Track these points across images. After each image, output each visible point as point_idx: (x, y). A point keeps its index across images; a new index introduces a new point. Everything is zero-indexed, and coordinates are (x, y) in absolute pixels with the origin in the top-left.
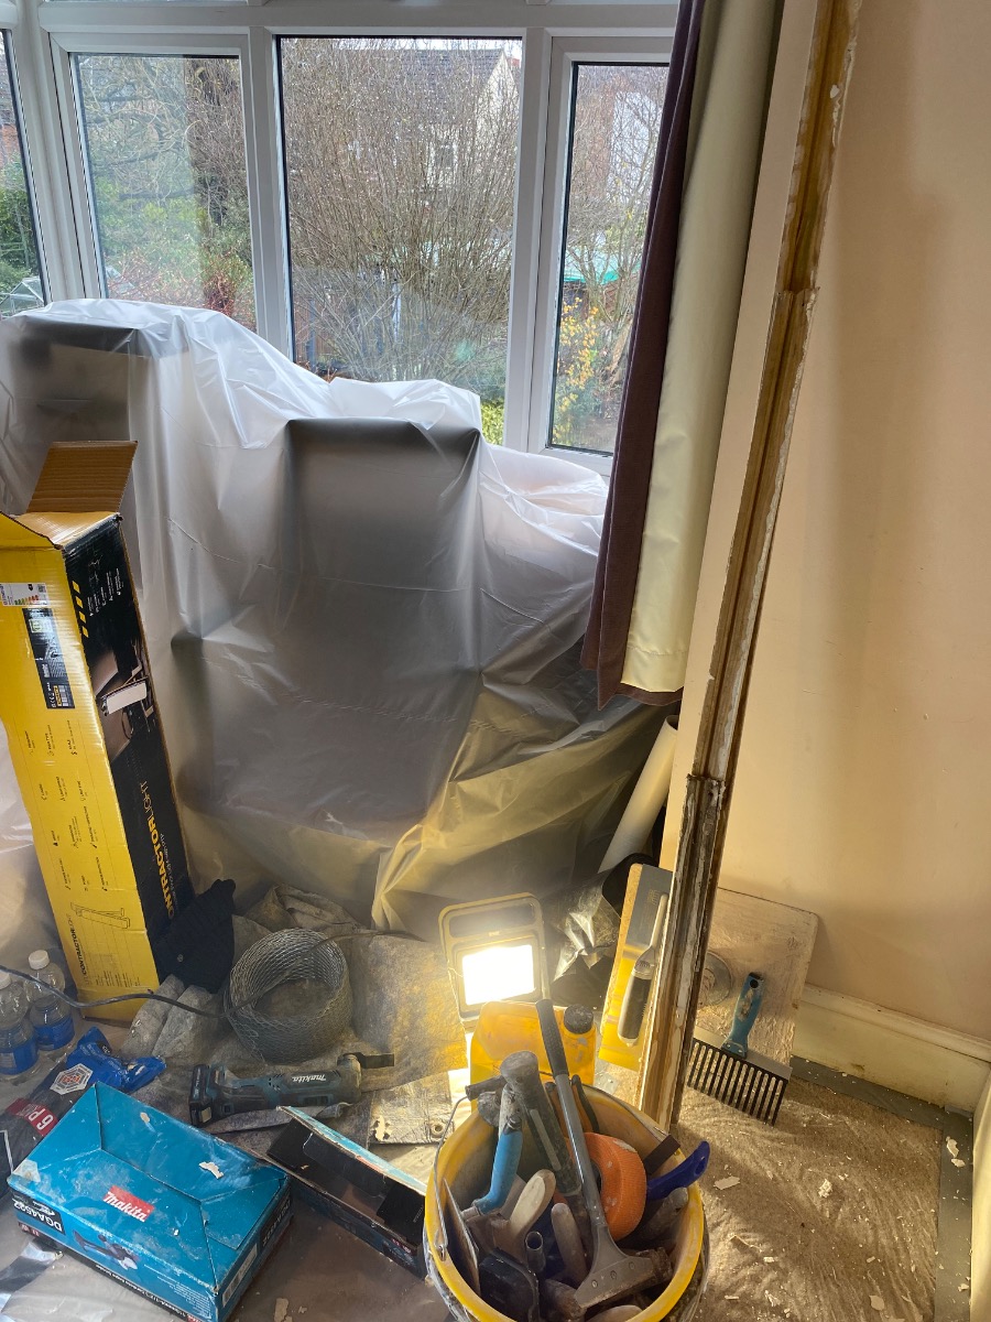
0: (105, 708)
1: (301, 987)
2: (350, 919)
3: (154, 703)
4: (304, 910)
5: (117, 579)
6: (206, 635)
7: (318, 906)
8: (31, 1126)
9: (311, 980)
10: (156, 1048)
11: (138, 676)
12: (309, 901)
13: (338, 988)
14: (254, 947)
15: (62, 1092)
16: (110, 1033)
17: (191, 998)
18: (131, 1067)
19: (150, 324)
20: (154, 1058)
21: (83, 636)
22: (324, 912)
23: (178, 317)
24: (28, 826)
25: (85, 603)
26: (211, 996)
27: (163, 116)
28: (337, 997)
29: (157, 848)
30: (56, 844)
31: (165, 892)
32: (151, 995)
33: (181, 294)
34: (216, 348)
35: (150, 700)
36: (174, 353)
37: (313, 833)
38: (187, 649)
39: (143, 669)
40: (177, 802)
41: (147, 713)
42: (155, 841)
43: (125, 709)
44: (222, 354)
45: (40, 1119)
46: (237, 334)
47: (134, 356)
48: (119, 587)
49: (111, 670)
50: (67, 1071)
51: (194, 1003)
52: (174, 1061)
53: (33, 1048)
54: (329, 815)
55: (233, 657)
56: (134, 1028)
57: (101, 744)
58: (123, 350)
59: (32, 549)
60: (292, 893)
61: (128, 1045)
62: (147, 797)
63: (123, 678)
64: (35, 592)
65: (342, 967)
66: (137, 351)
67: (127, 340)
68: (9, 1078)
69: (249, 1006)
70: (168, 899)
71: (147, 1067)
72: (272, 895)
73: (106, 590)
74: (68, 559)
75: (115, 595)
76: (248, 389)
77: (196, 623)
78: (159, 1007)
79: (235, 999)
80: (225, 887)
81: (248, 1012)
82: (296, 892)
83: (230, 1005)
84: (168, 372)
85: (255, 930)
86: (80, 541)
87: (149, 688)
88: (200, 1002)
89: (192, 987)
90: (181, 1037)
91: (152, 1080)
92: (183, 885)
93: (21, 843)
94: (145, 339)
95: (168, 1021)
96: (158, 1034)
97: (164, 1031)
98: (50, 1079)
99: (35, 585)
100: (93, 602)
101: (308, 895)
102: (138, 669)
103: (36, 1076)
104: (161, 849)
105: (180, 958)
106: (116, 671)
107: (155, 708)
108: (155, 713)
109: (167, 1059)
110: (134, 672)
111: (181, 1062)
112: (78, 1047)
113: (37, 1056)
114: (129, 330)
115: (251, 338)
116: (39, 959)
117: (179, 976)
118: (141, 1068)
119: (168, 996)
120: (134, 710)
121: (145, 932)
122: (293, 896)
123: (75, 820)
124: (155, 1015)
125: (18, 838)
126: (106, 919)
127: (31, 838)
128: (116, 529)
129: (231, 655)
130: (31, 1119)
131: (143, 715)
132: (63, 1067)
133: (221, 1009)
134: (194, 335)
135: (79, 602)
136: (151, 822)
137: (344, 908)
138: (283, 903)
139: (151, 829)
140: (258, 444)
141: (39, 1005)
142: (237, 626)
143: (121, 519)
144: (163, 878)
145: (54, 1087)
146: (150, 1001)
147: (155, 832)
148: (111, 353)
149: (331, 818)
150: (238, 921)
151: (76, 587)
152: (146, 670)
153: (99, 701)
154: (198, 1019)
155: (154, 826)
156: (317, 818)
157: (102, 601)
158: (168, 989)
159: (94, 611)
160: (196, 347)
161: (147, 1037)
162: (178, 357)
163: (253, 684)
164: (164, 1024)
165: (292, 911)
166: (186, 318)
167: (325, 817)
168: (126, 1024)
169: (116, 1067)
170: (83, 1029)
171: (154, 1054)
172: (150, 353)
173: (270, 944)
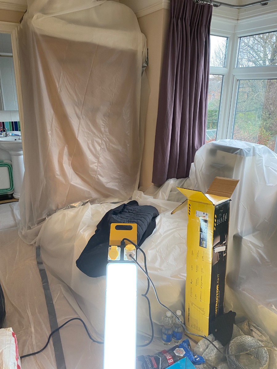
0: (214, 251)
1: (250, 357)
2: (271, 342)
3: (226, 253)
4: (256, 332)
5: (226, 216)
6: (244, 236)
7: (261, 333)
8: (167, 360)
9: (254, 356)
10: (203, 354)
11: (224, 244)
12: (258, 329)
13: (264, 364)
14: (239, 337)
15: (177, 354)
16: (191, 343)
17: (216, 343)
18: (196, 357)
19: (245, 148)
20: (202, 357)
21: (214, 230)
22: (263, 336)
23: (254, 146)
24: (185, 275)
25: (217, 221)
26: (222, 346)
27: (250, 92)
28: (264, 367)
29: (217, 294)
30: (191, 283)
31: (216, 308)
32: (205, 338)
33: (246, 137)
34: (263, 156)
35: (225, 252)
36: (250, 156)
37: (266, 309)
38: (238, 239)
39: (226, 243)
40: (225, 283)
41: (224, 255)
42: (217, 292)
43: (219, 252)
44: (265, 158)
45: (169, 359)
46: (269, 152)
47: (239, 156)
48: (226, 218)
49: (218, 240)
50: (179, 349)
51: (217, 346)
52: (208, 361)
53: (171, 337)
54: (273, 306)
55: (251, 245)
56: (198, 345)
57: (211, 260)
58: (236, 154)
59: (207, 204)
60: (253, 324)
61: (196, 349)
62: (218, 279)
63: (221, 243)
64: (205, 215)
65: (267, 358)
66: (240, 155)
67: (238, 151)
68: (164, 342)
69: (234, 356)
70: (216, 310)
71: (200, 359)
72: (246, 323)
73: (222, 219)
74: (216, 208)
75: (224, 220)
76: (271, 168)
77: (242, 232)
78: (207, 342)
79: (230, 352)
80: (232, 314)
81: (233, 358)
82: (254, 325)
83: (228, 353)
84: (248, 161)
85: (239, 331)
86: (220, 204)
87: (226, 248)
88: (219, 347)
89: (217, 341)
90: (211, 355)
91: (200, 364)
92: (221, 308)
93: (182, 279)
94: (243, 152)
95: (208, 348)
96: (205, 351)
97: (207, 350)
98: (174, 349)
99: (205, 213)
100: (218, 221)
101: (258, 328)
102: (225, 242)
103: (171, 345)
104: (218, 295)
105: (216, 330)
106: (219, 241)
107: (226, 254)
108: (226, 256)
109: (206, 360)
110: (224, 243)
111: (210, 363)
112: (183, 343)
113: (172, 339)
114: (239, 149)
115: (273, 154)
116: (179, 313)
117: (214, 335)
118: (198, 359)
119: (210, 340)
120: (221, 253)
121: (208, 318)
122: (253, 326)
123: (198, 278)
124: (205, 344)
125: (182, 277)
126: (198, 309)
127: (185, 278)
128: (229, 203)
129: (250, 244)
130: (168, 358)
131: (223, 255)
132: (178, 347)
133: (225, 352)
134: (257, 151)
135: (215, 220)
136: (217, 286)
137: (270, 337)
138: (249, 326)
139: (217, 288)
140: (271, 185)
141: (175, 325)
142: (253, 236)
143: (231, 200)
144: (217, 304)
145: (175, 352)
146: (204, 339)
147: (218, 290)
148: (233, 154)
149: (274, 308)
150: (235, 326)
151: (216, 216)
152: (227, 243)
153: (213, 248)
154: (217, 351)
155: (218, 288)
156: (268, 305)
157: (221, 221)
158: (211, 338)
159: (218, 224)
160: (257, 154)
161: (201, 350)
162: (252, 157)
163: (255, 255)
164: (207, 348)
165: (252, 330)
166: (255, 147)
167: (272, 306)
168: (196, 343)
169: (192, 354)
170: (185, 338)
171: (203, 356)
172: (244, 155)
173: (244, 338)
